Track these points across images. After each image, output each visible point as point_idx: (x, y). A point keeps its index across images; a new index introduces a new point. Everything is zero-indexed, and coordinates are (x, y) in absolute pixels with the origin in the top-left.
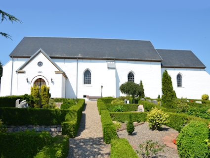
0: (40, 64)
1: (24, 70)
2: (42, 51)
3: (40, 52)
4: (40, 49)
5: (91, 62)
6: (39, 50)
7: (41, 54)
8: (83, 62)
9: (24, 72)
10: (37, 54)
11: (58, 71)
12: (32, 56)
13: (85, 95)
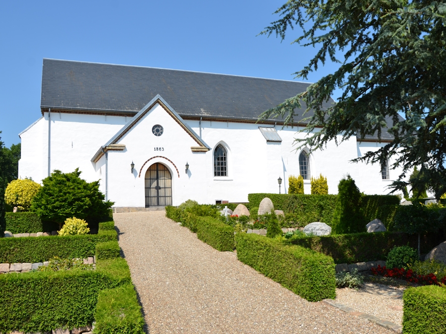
0: (157, 130)
1: (121, 143)
2: (162, 99)
3: (157, 102)
4: (158, 96)
5: (228, 127)
6: (155, 99)
7: (159, 108)
8: (211, 126)
9: (122, 149)
10: (150, 108)
11: (198, 146)
12: (141, 112)
13: (219, 200)
